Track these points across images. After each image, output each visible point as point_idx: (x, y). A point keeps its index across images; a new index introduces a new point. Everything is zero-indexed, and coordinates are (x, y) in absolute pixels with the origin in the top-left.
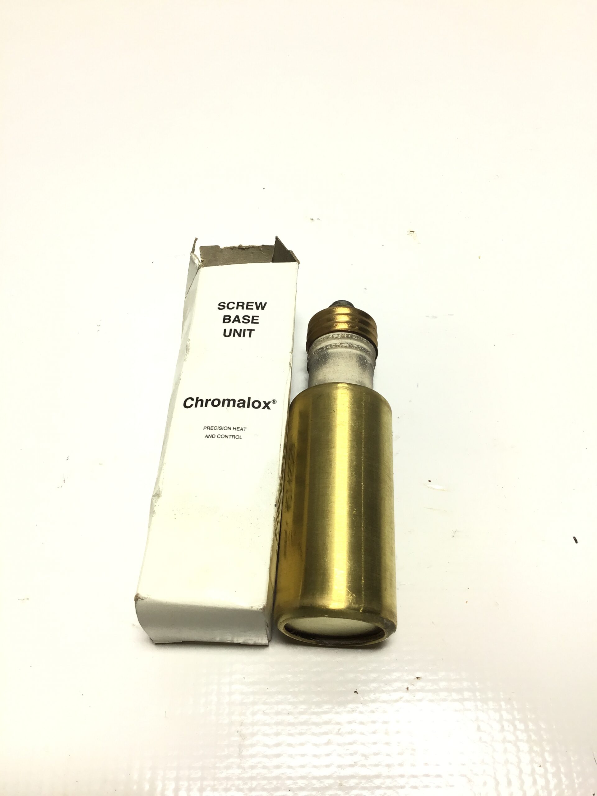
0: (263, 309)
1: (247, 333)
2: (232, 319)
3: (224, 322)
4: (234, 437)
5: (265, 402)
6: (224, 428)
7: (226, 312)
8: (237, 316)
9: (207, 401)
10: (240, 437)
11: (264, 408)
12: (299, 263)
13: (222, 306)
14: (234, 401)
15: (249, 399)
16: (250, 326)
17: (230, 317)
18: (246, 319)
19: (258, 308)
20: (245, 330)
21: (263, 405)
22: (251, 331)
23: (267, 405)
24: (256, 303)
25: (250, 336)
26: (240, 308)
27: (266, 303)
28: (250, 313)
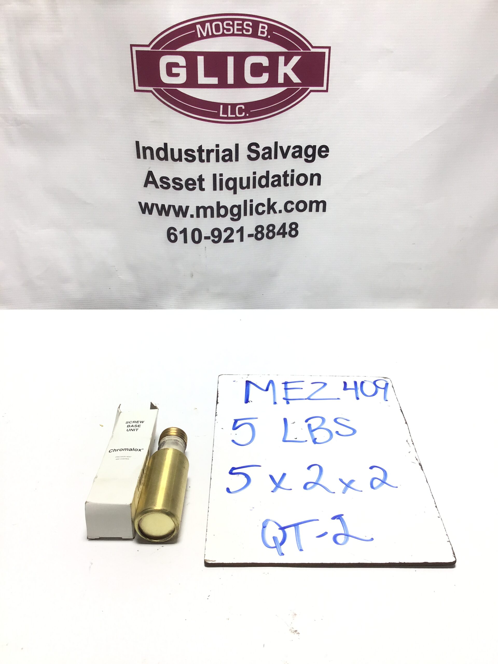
0: (143, 423)
1: (136, 430)
2: (130, 426)
3: (127, 427)
4: (127, 459)
5: (139, 449)
6: (123, 457)
7: (129, 424)
8: (133, 425)
9: (118, 450)
10: (128, 459)
11: (139, 451)
12: (158, 409)
13: (127, 423)
14: (128, 449)
15: (134, 448)
16: (137, 428)
17: (130, 425)
18: (136, 426)
19: (141, 423)
20: (135, 429)
21: (138, 450)
22: (137, 429)
23: (140, 450)
24: (140, 421)
25: (137, 431)
26: (134, 423)
27: (144, 421)
28: (138, 424)
